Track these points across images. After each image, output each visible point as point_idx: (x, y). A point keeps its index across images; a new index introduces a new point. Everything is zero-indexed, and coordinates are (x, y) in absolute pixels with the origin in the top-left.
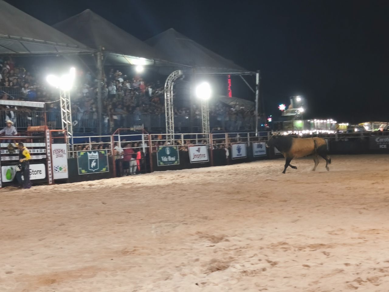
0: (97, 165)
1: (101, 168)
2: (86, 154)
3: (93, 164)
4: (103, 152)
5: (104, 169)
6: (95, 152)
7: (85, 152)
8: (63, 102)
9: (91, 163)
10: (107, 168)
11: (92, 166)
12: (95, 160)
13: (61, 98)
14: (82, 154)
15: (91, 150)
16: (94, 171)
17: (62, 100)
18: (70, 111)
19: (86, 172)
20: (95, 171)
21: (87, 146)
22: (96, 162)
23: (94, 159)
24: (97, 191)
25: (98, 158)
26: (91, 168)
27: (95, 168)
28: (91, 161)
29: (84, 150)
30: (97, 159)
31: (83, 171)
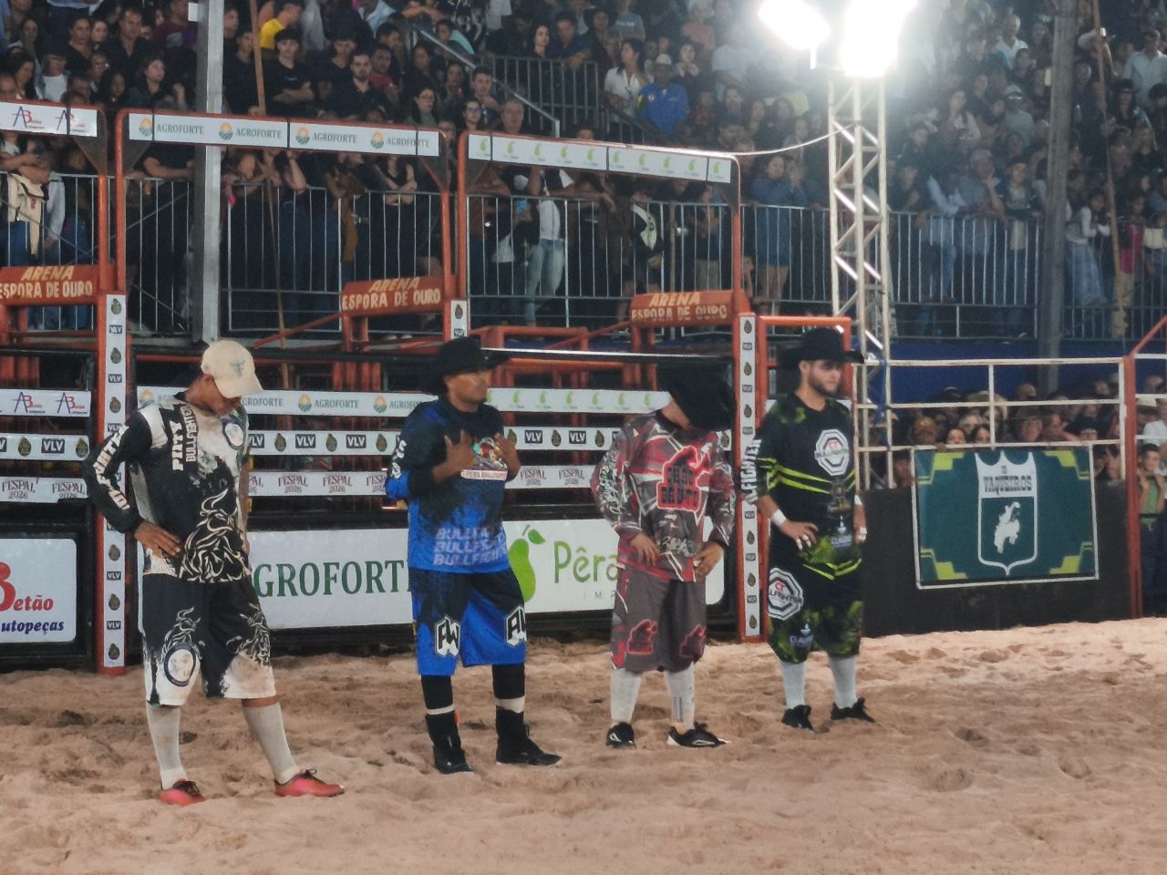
0: (1025, 533)
1: (1052, 556)
2: (965, 469)
3: (1007, 529)
4: (1068, 460)
5: (1071, 564)
6: (1018, 456)
7: (960, 455)
8: (845, 150)
9: (997, 522)
10: (1088, 557)
11: (999, 543)
12: (1017, 505)
13: (835, 127)
14: (943, 462)
15: (993, 444)
16: (1008, 570)
17: (839, 137)
18: (881, 207)
19: (962, 576)
20: (1017, 573)
21: (972, 420)
22: (1024, 515)
23: (1009, 501)
24: (1032, 695)
25: (1033, 493)
26: (990, 552)
27: (1012, 551)
28: (994, 508)
29: (957, 442)
30: (1026, 502)
31: (945, 570)
